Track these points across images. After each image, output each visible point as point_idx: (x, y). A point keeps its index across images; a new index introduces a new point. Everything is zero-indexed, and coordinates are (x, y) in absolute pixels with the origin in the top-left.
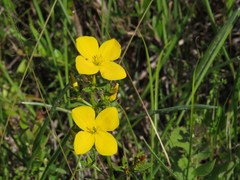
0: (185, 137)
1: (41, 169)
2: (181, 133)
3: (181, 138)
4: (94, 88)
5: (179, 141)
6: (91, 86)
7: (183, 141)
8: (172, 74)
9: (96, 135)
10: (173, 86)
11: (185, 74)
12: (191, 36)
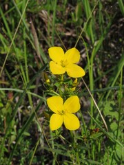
0: (114, 108)
1: (12, 133)
2: (111, 105)
3: (111, 109)
4: (61, 83)
5: (110, 111)
6: (59, 82)
7: (113, 111)
8: (98, 62)
9: (64, 116)
10: (98, 70)
11: (106, 61)
12: (109, 34)
